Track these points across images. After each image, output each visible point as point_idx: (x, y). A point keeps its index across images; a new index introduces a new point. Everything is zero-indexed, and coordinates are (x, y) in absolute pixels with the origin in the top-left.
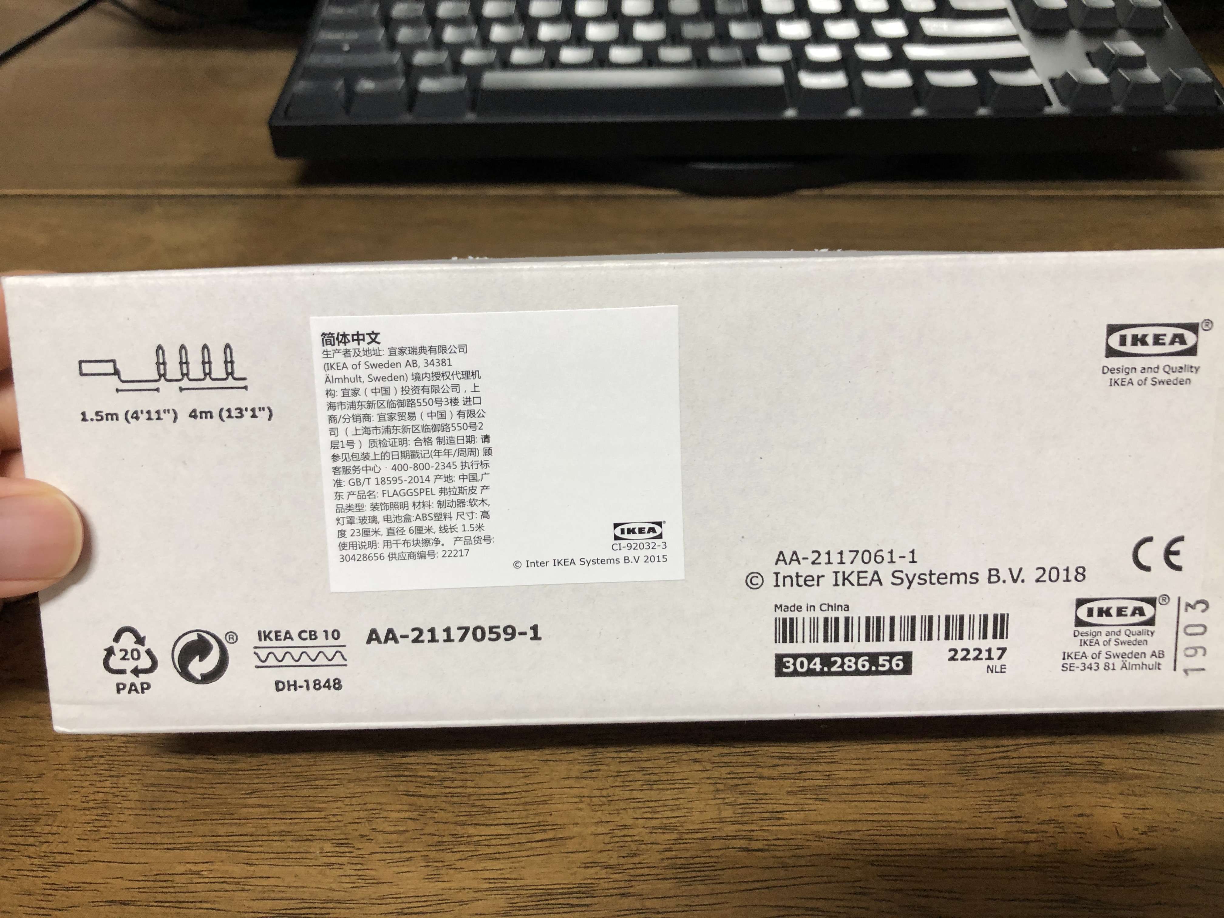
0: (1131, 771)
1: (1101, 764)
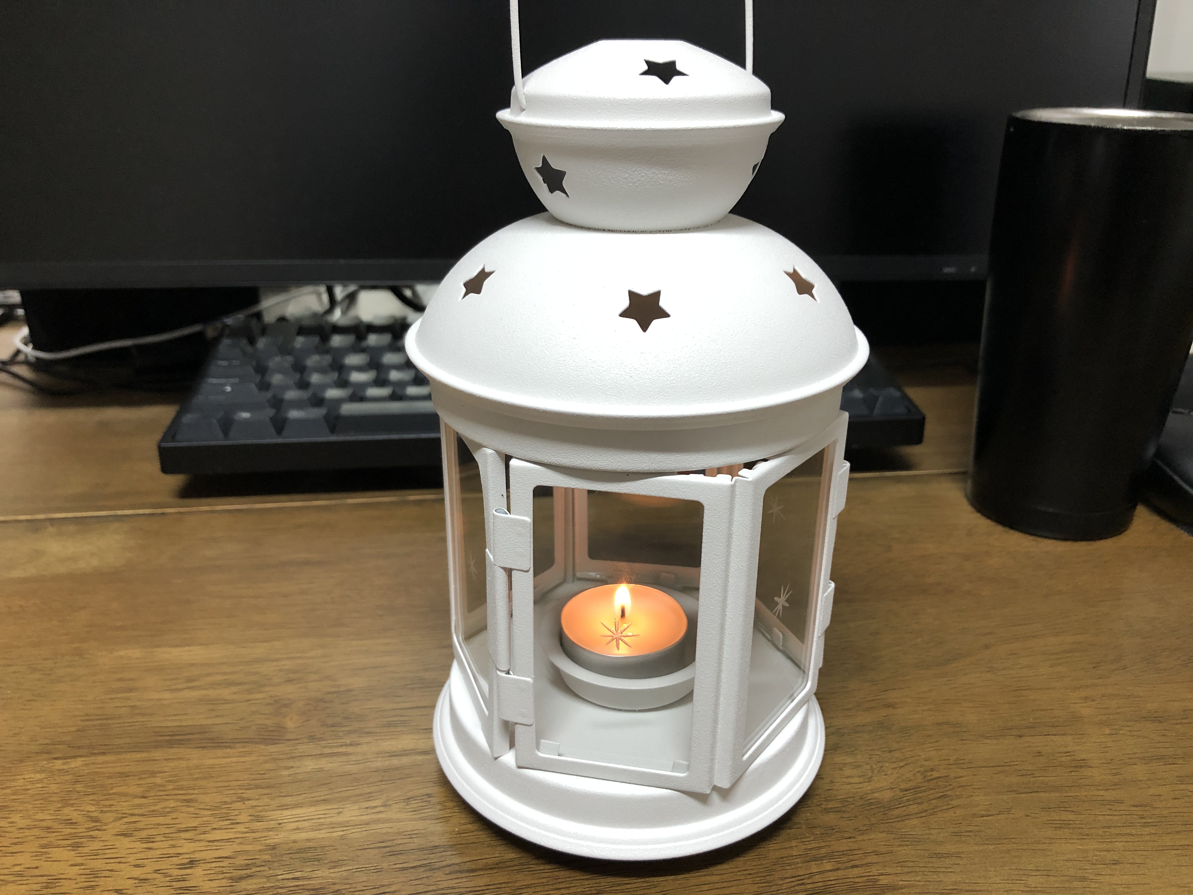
0: (901, 883)
1: (878, 880)
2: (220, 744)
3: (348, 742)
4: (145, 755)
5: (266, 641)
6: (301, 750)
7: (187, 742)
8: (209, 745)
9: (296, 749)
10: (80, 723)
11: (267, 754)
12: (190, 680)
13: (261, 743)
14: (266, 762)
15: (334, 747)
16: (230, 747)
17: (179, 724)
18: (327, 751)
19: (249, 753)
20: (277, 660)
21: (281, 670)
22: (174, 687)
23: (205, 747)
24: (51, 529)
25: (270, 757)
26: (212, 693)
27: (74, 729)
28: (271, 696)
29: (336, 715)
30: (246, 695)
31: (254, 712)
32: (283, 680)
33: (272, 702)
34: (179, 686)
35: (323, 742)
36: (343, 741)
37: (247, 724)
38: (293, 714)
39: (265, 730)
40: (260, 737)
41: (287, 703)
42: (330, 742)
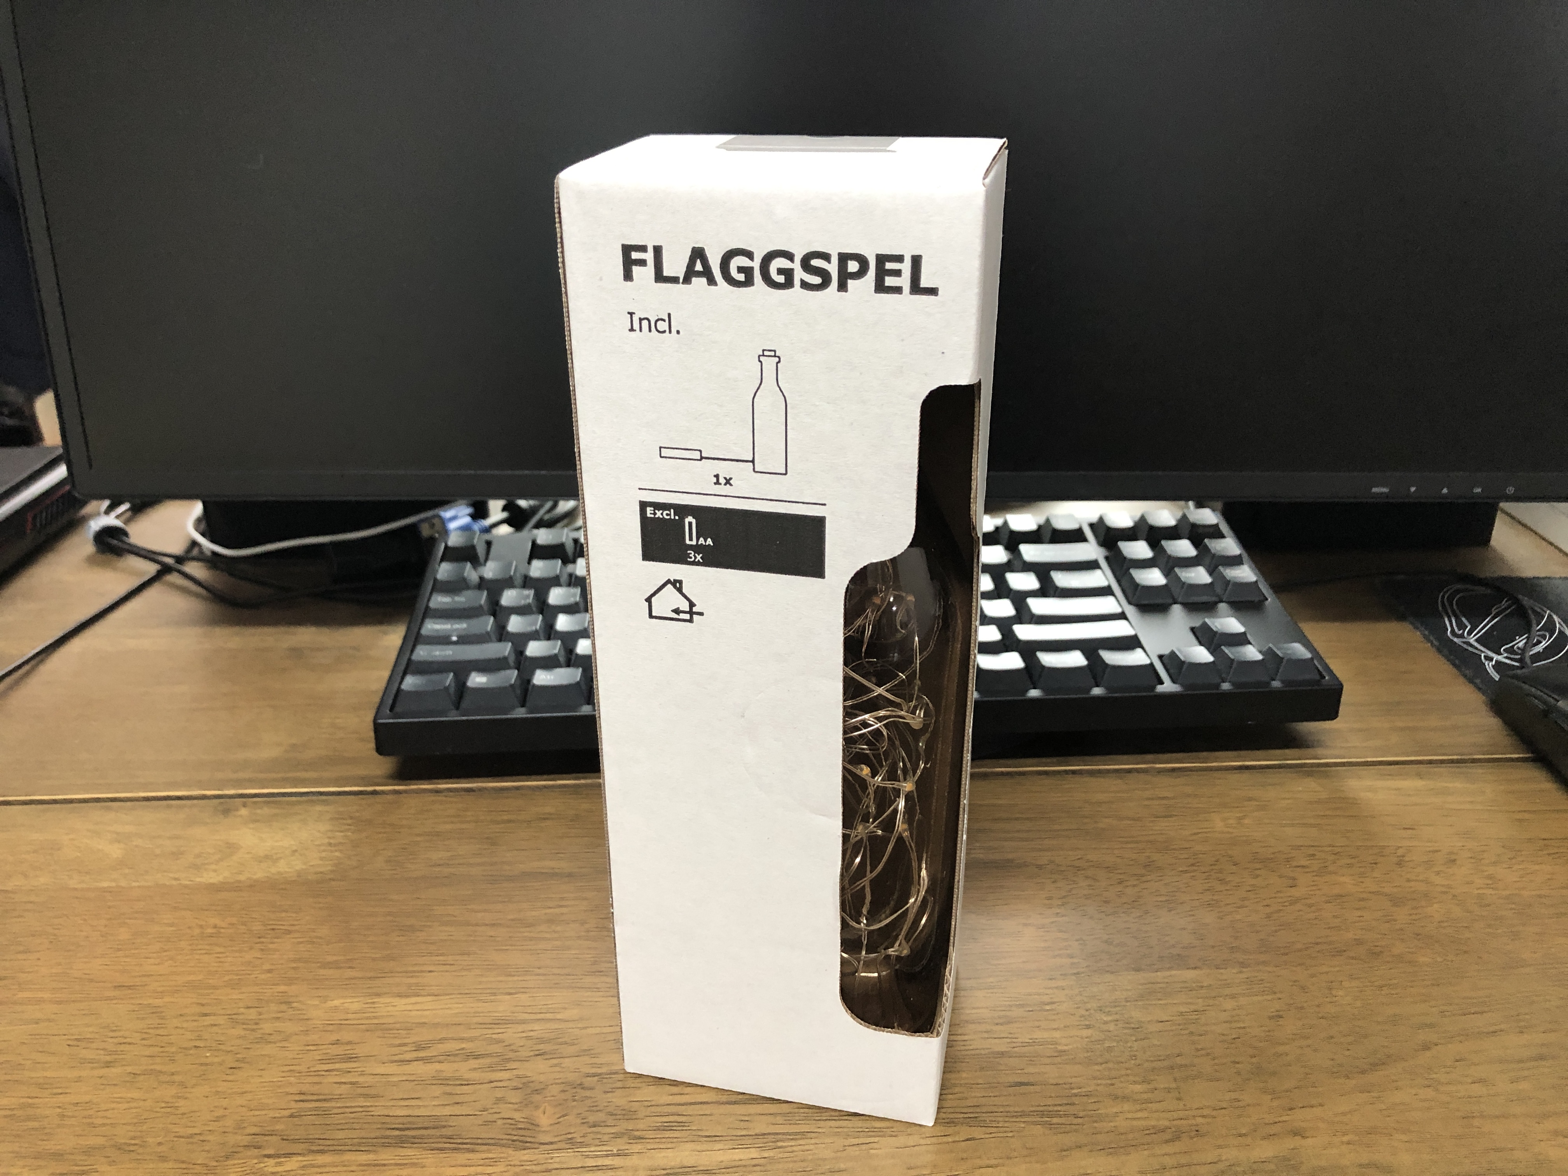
2: (460, 1146)
3: (615, 1151)
4: (371, 1156)
5: (510, 994)
6: (558, 1160)
7: (419, 1141)
8: (446, 1146)
9: (552, 1158)
10: (293, 1105)
11: (517, 1163)
12: (419, 1048)
13: (509, 1146)
15: (597, 1156)
16: (473, 1151)
17: (411, 1112)
18: (591, 1162)
19: (496, 1161)
20: (524, 1022)
21: (528, 1038)
22: (401, 1057)
23: (442, 1149)
24: (244, 812)
25: (521, 1168)
26: (447, 1069)
27: (287, 1113)
28: (518, 1077)
29: (598, 1108)
30: (489, 1074)
31: (499, 1100)
32: (532, 1053)
33: (521, 1086)
34: (408, 1056)
35: (584, 1150)
36: (609, 1148)
37: (491, 1118)
38: (546, 1104)
39: (512, 1126)
40: (508, 1137)
41: (538, 1087)
42: (592, 1149)
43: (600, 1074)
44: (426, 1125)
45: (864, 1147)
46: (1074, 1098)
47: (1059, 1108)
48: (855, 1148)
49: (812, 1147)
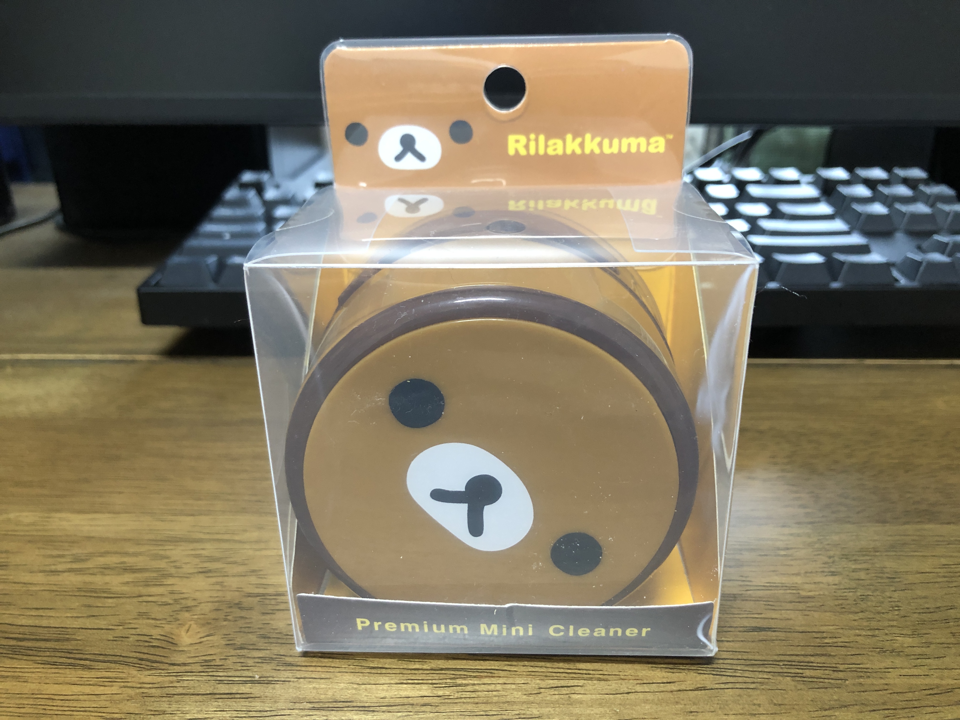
3: (257, 677)
6: (185, 684)
7: (35, 653)
8: (61, 660)
9: (179, 682)
11: (134, 685)
12: (78, 559)
13: (133, 665)
14: (130, 699)
15: (233, 683)
16: (89, 668)
17: (37, 622)
18: (223, 689)
19: (112, 681)
20: (198, 541)
21: (198, 556)
22: (53, 568)
23: (54, 664)
25: (138, 691)
26: (99, 580)
28: (172, 593)
29: (251, 630)
30: (141, 588)
31: (141, 615)
32: (196, 571)
33: (171, 602)
34: (60, 567)
35: (221, 674)
36: (251, 675)
37: (126, 633)
38: (192, 622)
39: (147, 644)
40: (138, 655)
41: (190, 603)
42: (230, 674)
43: (264, 595)
44: (47, 636)
45: (564, 691)
46: (829, 649)
47: (812, 659)
48: (552, 692)
49: (499, 687)
